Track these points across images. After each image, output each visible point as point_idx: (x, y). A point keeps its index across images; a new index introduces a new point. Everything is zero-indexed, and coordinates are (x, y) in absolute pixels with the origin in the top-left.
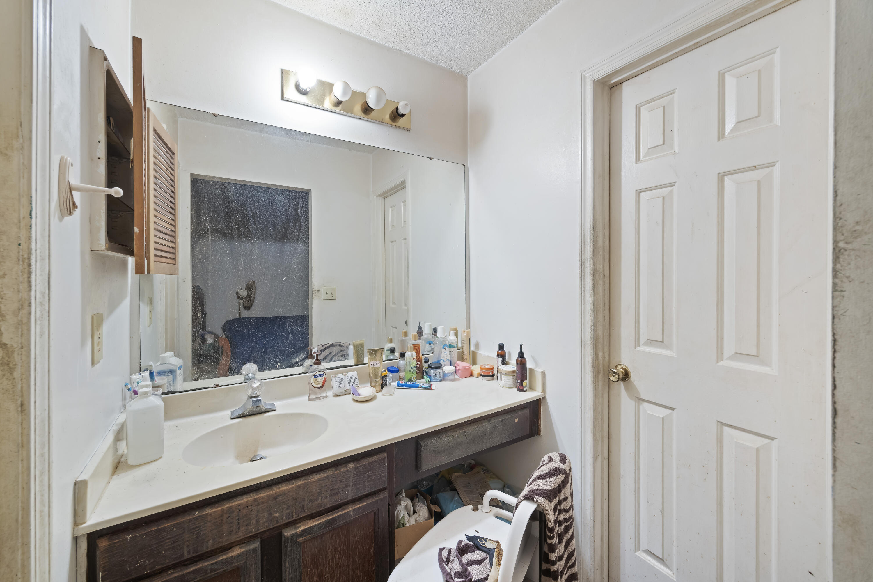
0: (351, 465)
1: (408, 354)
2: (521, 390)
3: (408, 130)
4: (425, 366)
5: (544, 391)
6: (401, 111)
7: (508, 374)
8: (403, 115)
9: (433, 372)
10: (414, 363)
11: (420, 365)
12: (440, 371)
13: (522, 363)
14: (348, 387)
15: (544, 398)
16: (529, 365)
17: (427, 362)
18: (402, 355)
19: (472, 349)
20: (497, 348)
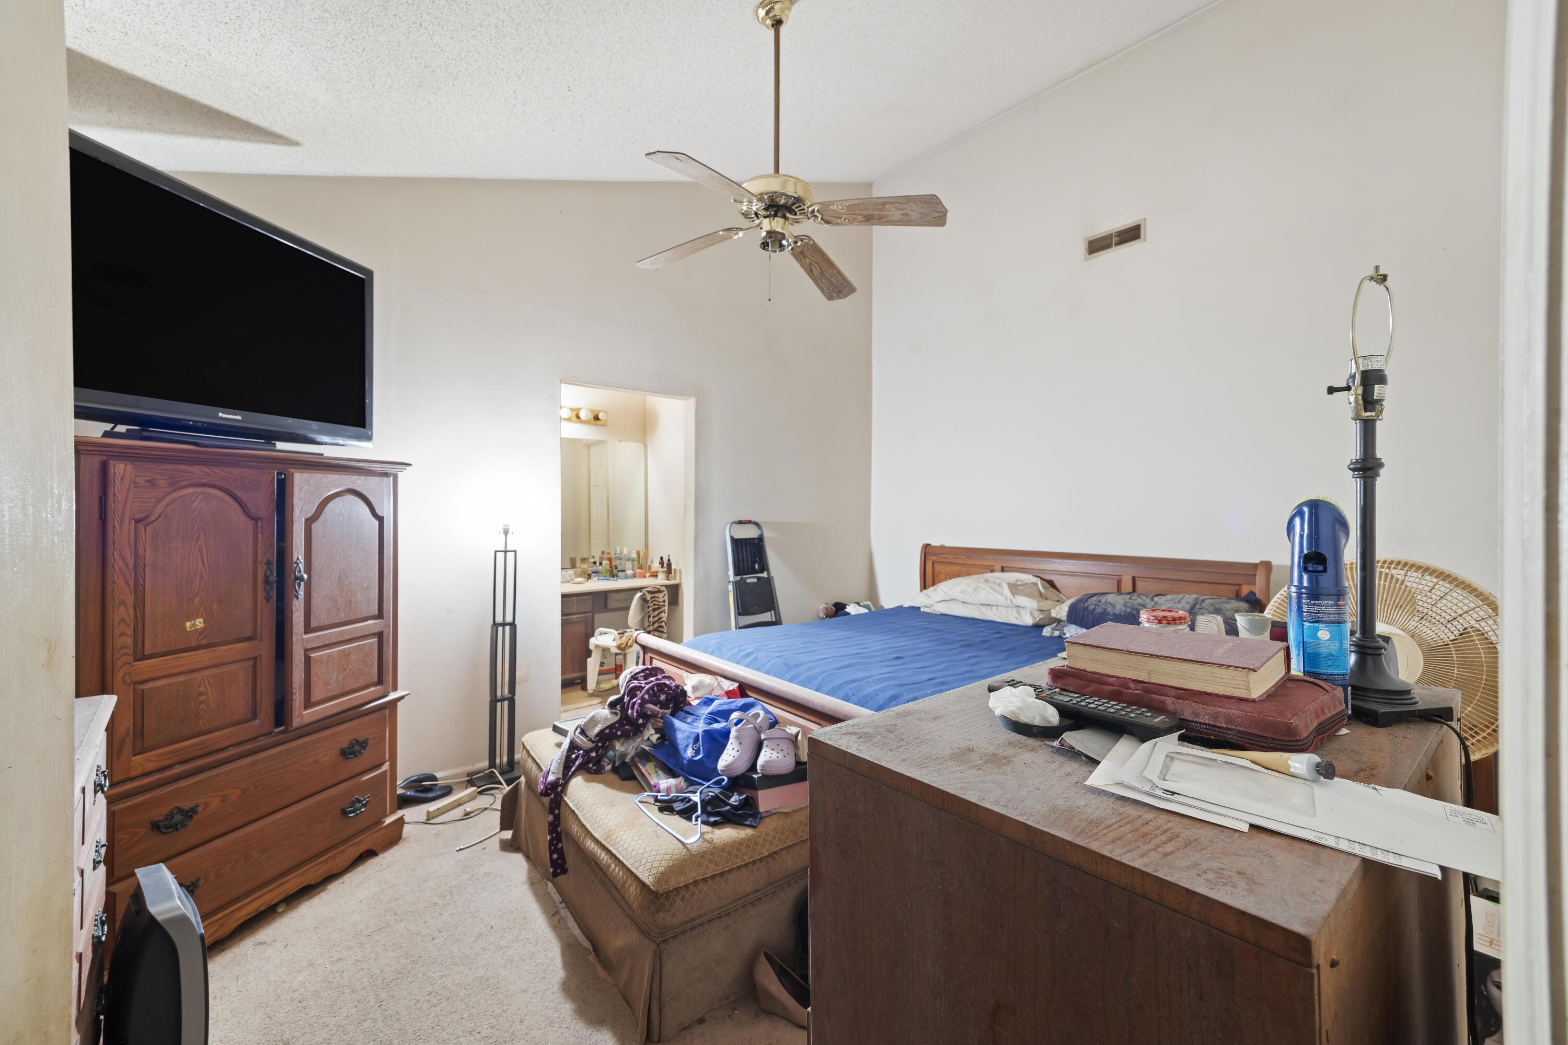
0: (575, 598)
1: (604, 562)
2: (668, 580)
3: (606, 426)
4: (615, 571)
5: (680, 580)
6: (600, 417)
7: (663, 572)
8: (599, 419)
9: (620, 574)
10: (608, 567)
11: (612, 570)
12: (624, 573)
13: (669, 565)
14: (568, 578)
15: (680, 584)
16: (673, 567)
17: (616, 568)
18: (601, 564)
19: (649, 564)
20: (659, 559)
